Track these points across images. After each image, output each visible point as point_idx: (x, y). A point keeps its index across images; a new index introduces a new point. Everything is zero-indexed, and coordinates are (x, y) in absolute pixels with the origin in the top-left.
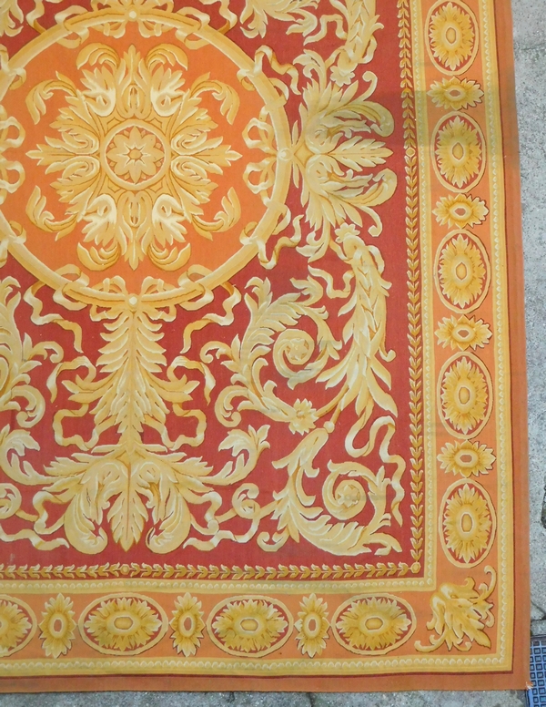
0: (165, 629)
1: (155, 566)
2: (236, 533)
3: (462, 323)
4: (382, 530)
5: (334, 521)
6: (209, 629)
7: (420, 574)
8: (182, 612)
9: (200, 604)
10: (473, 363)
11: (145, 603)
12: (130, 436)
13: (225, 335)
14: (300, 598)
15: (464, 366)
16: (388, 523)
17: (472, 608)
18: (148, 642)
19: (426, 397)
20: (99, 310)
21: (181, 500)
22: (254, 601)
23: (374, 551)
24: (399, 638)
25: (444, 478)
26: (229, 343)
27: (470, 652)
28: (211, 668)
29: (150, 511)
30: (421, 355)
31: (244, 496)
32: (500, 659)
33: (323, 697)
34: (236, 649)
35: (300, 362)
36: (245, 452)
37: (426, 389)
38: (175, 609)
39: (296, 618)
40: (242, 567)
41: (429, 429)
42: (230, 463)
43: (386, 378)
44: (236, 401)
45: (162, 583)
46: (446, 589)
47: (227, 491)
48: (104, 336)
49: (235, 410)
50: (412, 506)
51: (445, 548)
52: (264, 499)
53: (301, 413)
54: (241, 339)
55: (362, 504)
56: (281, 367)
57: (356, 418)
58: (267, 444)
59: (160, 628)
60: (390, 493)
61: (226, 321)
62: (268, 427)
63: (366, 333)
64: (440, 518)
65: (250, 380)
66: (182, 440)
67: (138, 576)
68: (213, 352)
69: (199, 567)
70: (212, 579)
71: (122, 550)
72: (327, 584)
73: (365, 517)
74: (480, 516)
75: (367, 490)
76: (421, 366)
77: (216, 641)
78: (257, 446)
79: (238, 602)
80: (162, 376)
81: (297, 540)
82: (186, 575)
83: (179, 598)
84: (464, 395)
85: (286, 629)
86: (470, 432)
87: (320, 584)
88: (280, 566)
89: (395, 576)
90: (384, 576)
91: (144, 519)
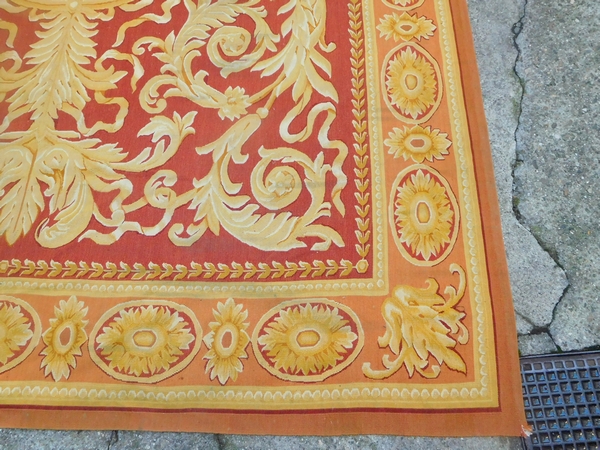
0: (35, 343)
1: (40, 262)
2: (143, 224)
3: (404, 19)
4: (320, 221)
5: (263, 211)
6: (91, 344)
7: (368, 274)
8: (61, 321)
9: (86, 310)
10: (418, 53)
11: (18, 308)
12: (43, 123)
13: (161, 31)
14: (213, 303)
15: (408, 55)
16: (328, 214)
17: (438, 318)
18: (10, 360)
19: (369, 84)
20: (39, 12)
21: (86, 188)
22: (154, 307)
23: (310, 246)
24: (342, 358)
25: (392, 164)
26: (163, 38)
27: (438, 379)
28: (87, 398)
29: (47, 200)
30: (362, 46)
31: (160, 183)
32: (480, 391)
33: (237, 442)
34: (123, 372)
35: (235, 53)
36: (167, 139)
37: (369, 77)
38: (53, 316)
39: (206, 330)
40: (146, 265)
41: (374, 114)
42: (148, 149)
43: (327, 67)
44: (162, 90)
45: (44, 283)
46: (402, 293)
47: (140, 179)
48: (38, 34)
49: (161, 96)
50: (357, 194)
51: (398, 242)
52: (182, 186)
53: (233, 100)
54: (176, 34)
55: (297, 191)
56: (215, 58)
57: (293, 104)
58: (192, 130)
59: (28, 342)
60: (330, 180)
61: (164, 19)
62: (196, 113)
63: (305, 28)
64: (391, 207)
65: (180, 69)
66: (100, 126)
67: (16, 275)
68: (145, 46)
69: (93, 264)
70: (106, 279)
71: (6, 243)
72: (248, 286)
73: (300, 206)
74: (438, 206)
75: (302, 176)
76: (363, 56)
77: (97, 360)
78: (181, 132)
79: (135, 308)
80: (90, 67)
81: (217, 233)
82: (76, 274)
83: (62, 302)
84: (411, 81)
85: (192, 345)
86: (419, 117)
87: (241, 286)
88: (193, 264)
89: (336, 276)
90: (323, 277)
91: (39, 208)
